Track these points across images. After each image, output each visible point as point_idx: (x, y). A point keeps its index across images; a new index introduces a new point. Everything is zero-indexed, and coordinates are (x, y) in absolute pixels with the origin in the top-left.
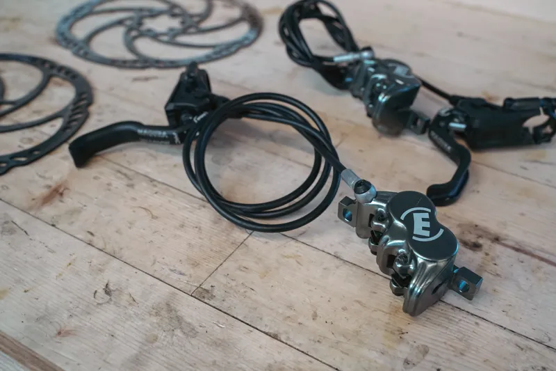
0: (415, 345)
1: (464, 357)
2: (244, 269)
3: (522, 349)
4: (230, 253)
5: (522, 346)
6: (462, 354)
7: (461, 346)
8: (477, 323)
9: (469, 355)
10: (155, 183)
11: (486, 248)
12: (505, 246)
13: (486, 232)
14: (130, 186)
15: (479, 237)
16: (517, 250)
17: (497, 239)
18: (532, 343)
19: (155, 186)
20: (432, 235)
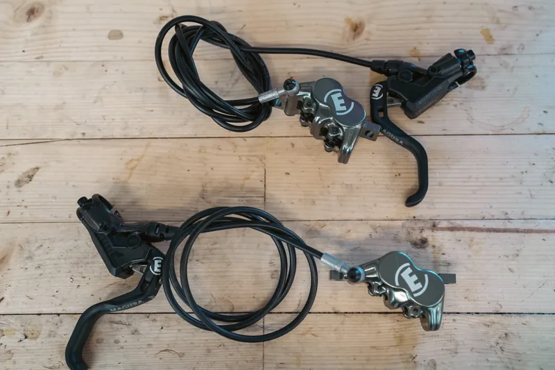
0: (426, 363)
1: (458, 355)
2: (282, 366)
3: (488, 326)
4: (262, 356)
5: (488, 324)
6: (456, 353)
7: (452, 346)
8: (454, 320)
9: (462, 351)
10: (152, 316)
11: (430, 239)
12: (443, 229)
13: (424, 221)
14: (135, 332)
15: (422, 230)
16: (452, 229)
17: (434, 226)
18: (493, 317)
19: (154, 320)
20: (423, 284)
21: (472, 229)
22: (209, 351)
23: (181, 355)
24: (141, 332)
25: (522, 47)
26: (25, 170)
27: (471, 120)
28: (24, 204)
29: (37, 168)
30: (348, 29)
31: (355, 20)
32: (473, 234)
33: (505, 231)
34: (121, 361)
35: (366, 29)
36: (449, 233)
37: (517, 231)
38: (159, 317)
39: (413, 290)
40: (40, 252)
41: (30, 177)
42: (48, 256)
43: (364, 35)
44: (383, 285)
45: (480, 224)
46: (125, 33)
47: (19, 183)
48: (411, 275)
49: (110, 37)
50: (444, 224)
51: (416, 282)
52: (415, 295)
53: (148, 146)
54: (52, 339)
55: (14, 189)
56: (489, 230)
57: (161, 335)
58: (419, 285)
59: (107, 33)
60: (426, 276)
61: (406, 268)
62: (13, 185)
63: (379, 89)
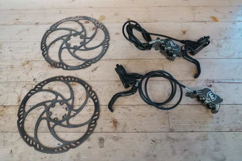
2: (174, 119)
4: (168, 117)
5: (232, 107)
9: (226, 114)
10: (134, 106)
11: (213, 85)
12: (216, 82)
13: (210, 80)
14: (130, 110)
15: (210, 83)
16: (218, 82)
17: (213, 82)
18: (233, 105)
19: (135, 107)
20: (215, 98)
21: (224, 83)
22: (152, 115)
23: (144, 116)
24: (132, 110)
25: (230, 37)
26: (94, 67)
27: (219, 55)
28: (94, 76)
29: (98, 67)
30: (182, 32)
31: (184, 30)
32: (224, 84)
33: (233, 83)
34: (126, 118)
35: (187, 32)
36: (218, 84)
37: (237, 83)
38: (136, 106)
39: (212, 99)
40: (100, 89)
41: (96, 69)
42: (102, 90)
43: (186, 34)
44: (203, 96)
45: (226, 81)
46: (120, 33)
47: (92, 71)
48: (211, 95)
49: (116, 34)
50: (216, 81)
51: (213, 97)
52: (212, 100)
53: (129, 61)
54: (105, 112)
55: (91, 72)
56: (229, 83)
57: (138, 111)
58: (214, 98)
59: (115, 33)
60: (216, 96)
61: (210, 93)
62: (91, 71)
63: (184, 47)
